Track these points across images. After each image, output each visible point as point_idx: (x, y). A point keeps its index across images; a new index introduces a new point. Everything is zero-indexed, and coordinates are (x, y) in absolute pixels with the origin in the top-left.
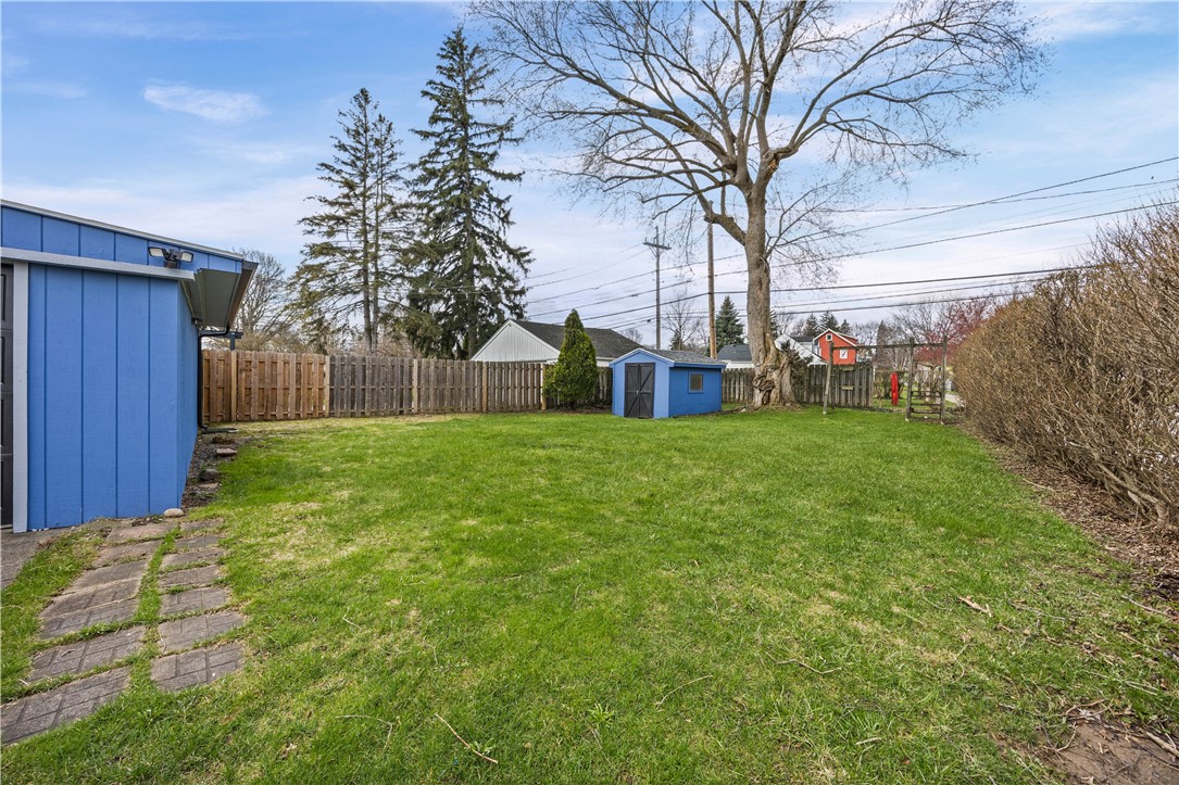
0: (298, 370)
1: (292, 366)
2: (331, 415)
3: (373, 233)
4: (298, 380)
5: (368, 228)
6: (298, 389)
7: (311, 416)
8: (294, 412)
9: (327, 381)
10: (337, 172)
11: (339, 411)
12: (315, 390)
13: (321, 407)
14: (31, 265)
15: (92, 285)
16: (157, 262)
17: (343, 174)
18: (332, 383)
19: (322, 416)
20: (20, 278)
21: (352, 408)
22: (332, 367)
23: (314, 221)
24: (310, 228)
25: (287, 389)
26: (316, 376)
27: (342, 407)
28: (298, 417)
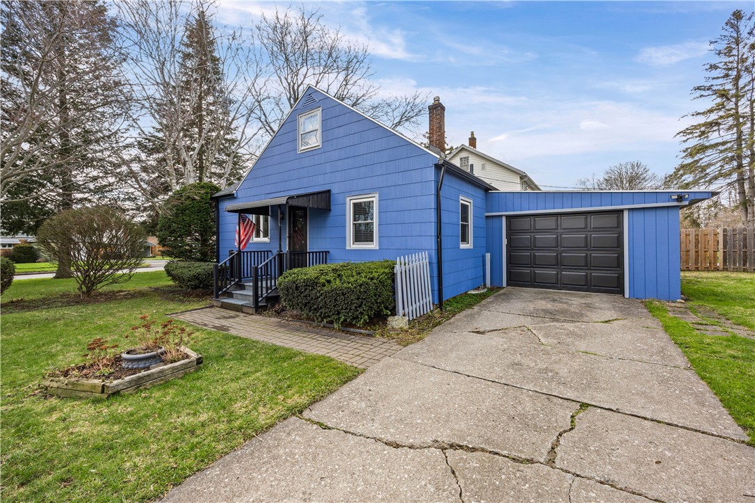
0: (697, 240)
1: (692, 238)
2: (725, 269)
3: (749, 125)
4: (696, 246)
5: (741, 120)
6: (697, 252)
7: (707, 270)
8: (694, 266)
9: (721, 246)
10: (708, 89)
11: (732, 267)
12: (711, 252)
13: (715, 263)
14: (629, 209)
15: (659, 213)
16: (674, 200)
17: (714, 88)
18: (725, 247)
19: (717, 269)
20: (626, 214)
21: (744, 265)
22: (725, 236)
23: (687, 132)
24: (685, 138)
25: (688, 251)
26: (711, 243)
27: (735, 264)
28: (697, 269)
